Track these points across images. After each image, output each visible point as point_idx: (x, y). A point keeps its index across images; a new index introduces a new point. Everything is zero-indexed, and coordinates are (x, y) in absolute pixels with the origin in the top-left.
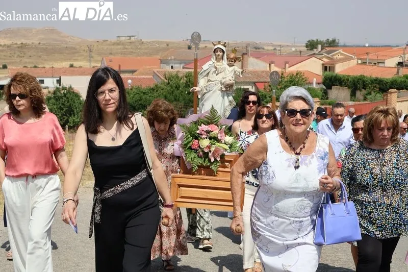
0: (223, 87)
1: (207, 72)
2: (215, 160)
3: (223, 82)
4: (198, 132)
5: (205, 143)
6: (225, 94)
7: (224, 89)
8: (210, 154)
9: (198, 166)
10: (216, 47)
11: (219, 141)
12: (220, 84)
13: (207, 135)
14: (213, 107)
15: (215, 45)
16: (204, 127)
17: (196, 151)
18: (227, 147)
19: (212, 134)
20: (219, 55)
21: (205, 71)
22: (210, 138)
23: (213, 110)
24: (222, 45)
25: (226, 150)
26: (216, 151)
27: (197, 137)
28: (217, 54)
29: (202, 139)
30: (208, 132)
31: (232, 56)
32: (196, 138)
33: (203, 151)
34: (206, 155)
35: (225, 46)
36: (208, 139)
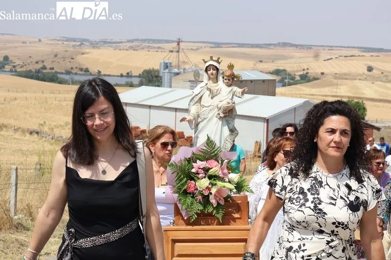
0: (220, 112)
1: (199, 96)
2: (218, 204)
3: (219, 106)
4: (194, 170)
5: (203, 183)
7: (222, 115)
8: (211, 197)
9: (197, 214)
10: (207, 64)
11: (222, 180)
12: (216, 109)
13: (206, 174)
14: (209, 138)
15: (205, 62)
16: (200, 164)
17: (193, 195)
18: (232, 187)
19: (211, 172)
20: (212, 74)
21: (197, 95)
22: (210, 177)
23: (209, 142)
24: (215, 61)
25: (231, 190)
26: (219, 191)
27: (192, 177)
28: (209, 72)
29: (199, 179)
30: (206, 170)
31: (228, 73)
32: (192, 179)
33: (202, 194)
34: (206, 200)
35: (219, 63)
36: (207, 178)
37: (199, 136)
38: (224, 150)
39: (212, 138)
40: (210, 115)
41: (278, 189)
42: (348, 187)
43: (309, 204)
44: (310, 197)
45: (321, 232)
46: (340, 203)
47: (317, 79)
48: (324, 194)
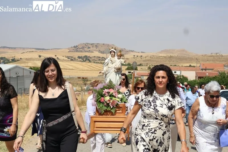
0: (115, 70)
1: (107, 63)
2: (113, 107)
3: (115, 67)
4: (103, 93)
5: (107, 98)
6: (117, 73)
7: (116, 71)
8: (110, 104)
9: (104, 110)
10: (111, 50)
11: (115, 97)
12: (114, 69)
13: (108, 94)
14: (110, 80)
15: (110, 49)
16: (106, 90)
17: (103, 103)
19: (110, 94)
20: (112, 54)
21: (106, 63)
22: (110, 96)
24: (114, 49)
25: (119, 101)
26: (113, 101)
27: (103, 96)
28: (111, 54)
29: (105, 96)
30: (108, 93)
31: (119, 54)
33: (107, 103)
34: (108, 105)
35: (116, 50)
36: (109, 97)
37: (107, 79)
38: (116, 85)
39: (112, 80)
40: (111, 71)
41: (139, 101)
42: (168, 100)
43: (152, 107)
44: (152, 104)
45: (157, 119)
46: (165, 106)
47: (19, 60)
48: (158, 102)
